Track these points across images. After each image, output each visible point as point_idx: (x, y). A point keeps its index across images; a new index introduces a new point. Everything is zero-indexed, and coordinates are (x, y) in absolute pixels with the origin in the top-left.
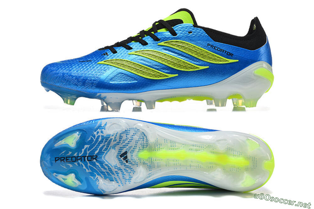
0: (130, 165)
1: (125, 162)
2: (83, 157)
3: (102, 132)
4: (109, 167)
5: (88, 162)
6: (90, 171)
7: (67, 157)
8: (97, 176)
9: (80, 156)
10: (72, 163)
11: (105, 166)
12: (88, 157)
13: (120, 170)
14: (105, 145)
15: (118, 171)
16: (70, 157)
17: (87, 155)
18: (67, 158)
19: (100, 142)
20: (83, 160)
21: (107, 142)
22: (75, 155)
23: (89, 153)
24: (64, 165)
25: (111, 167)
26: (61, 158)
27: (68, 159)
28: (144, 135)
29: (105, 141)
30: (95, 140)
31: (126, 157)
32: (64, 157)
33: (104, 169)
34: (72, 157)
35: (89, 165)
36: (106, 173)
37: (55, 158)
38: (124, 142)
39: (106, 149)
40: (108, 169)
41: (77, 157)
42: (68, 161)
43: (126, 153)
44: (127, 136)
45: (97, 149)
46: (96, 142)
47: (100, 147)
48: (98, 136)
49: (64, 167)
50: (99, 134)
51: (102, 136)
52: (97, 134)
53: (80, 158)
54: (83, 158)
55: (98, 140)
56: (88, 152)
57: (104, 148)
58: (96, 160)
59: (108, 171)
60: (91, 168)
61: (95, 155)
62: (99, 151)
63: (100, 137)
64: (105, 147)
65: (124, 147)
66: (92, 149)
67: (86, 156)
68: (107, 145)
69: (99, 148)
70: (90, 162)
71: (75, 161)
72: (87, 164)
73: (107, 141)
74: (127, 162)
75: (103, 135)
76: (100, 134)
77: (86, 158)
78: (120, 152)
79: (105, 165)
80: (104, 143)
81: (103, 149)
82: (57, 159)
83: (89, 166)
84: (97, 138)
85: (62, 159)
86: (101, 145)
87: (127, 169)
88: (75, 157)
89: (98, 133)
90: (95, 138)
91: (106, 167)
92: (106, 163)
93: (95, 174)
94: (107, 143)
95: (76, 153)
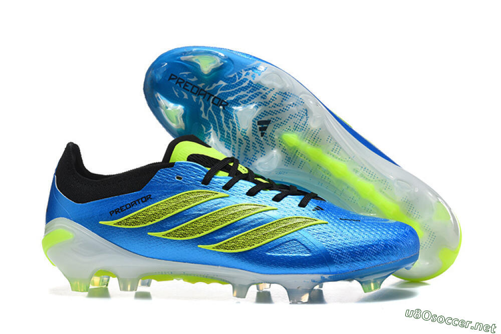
0: (264, 142)
1: (259, 133)
2: (209, 94)
3: (253, 76)
4: (236, 128)
5: (211, 104)
6: (207, 118)
7: (187, 82)
8: (212, 130)
9: (205, 90)
10: (191, 93)
11: (230, 123)
12: (215, 97)
13: (247, 140)
14: (247, 96)
15: (243, 140)
16: (191, 84)
17: (216, 95)
18: (187, 84)
19: (243, 87)
20: (206, 98)
21: (253, 94)
22: (201, 85)
23: (219, 94)
24: (178, 91)
25: (237, 130)
26: (179, 78)
27: (187, 86)
28: (306, 113)
29: (250, 91)
30: (238, 81)
31: (265, 129)
32: (184, 79)
33: (227, 126)
34: (194, 86)
35: (210, 109)
36: (226, 134)
37: (172, 75)
38: (274, 107)
39: (245, 101)
40: (233, 129)
41: (202, 90)
42: (186, 87)
43: (268, 122)
44: (282, 101)
45: (233, 95)
46: (238, 84)
47: (240, 94)
48: (244, 79)
49: (176, 93)
50: (247, 77)
51: (250, 81)
52: (245, 75)
53: (205, 93)
54: (208, 96)
55: (242, 84)
56: (219, 92)
57: (243, 99)
58: (224, 108)
59: (230, 132)
60: (210, 116)
61: (225, 101)
62: (235, 99)
63: (248, 82)
64: (246, 98)
65: (270, 113)
66: (227, 91)
67: (213, 96)
68: (250, 97)
69: (237, 95)
70: (214, 105)
71: (195, 94)
72: (208, 108)
73: (252, 92)
74: (262, 135)
75: (252, 80)
76: (250, 78)
77: (213, 97)
78: (261, 117)
79: (232, 122)
80: (247, 92)
81: (241, 100)
82: (173, 77)
83: (210, 111)
84: (242, 80)
85: (180, 81)
86: (242, 93)
87: (257, 145)
88: (198, 88)
89: (247, 74)
90: (239, 79)
91: (231, 125)
92: (235, 120)
93: (212, 126)
94: (251, 94)
95: (203, 84)
